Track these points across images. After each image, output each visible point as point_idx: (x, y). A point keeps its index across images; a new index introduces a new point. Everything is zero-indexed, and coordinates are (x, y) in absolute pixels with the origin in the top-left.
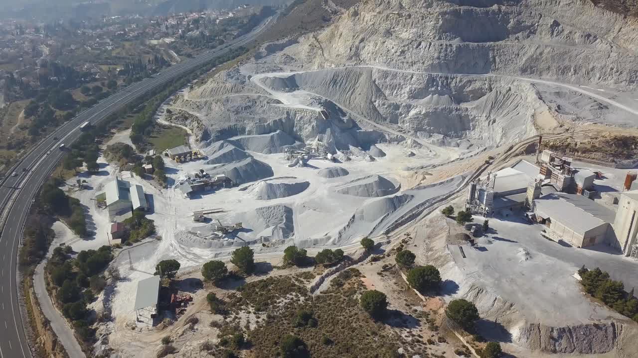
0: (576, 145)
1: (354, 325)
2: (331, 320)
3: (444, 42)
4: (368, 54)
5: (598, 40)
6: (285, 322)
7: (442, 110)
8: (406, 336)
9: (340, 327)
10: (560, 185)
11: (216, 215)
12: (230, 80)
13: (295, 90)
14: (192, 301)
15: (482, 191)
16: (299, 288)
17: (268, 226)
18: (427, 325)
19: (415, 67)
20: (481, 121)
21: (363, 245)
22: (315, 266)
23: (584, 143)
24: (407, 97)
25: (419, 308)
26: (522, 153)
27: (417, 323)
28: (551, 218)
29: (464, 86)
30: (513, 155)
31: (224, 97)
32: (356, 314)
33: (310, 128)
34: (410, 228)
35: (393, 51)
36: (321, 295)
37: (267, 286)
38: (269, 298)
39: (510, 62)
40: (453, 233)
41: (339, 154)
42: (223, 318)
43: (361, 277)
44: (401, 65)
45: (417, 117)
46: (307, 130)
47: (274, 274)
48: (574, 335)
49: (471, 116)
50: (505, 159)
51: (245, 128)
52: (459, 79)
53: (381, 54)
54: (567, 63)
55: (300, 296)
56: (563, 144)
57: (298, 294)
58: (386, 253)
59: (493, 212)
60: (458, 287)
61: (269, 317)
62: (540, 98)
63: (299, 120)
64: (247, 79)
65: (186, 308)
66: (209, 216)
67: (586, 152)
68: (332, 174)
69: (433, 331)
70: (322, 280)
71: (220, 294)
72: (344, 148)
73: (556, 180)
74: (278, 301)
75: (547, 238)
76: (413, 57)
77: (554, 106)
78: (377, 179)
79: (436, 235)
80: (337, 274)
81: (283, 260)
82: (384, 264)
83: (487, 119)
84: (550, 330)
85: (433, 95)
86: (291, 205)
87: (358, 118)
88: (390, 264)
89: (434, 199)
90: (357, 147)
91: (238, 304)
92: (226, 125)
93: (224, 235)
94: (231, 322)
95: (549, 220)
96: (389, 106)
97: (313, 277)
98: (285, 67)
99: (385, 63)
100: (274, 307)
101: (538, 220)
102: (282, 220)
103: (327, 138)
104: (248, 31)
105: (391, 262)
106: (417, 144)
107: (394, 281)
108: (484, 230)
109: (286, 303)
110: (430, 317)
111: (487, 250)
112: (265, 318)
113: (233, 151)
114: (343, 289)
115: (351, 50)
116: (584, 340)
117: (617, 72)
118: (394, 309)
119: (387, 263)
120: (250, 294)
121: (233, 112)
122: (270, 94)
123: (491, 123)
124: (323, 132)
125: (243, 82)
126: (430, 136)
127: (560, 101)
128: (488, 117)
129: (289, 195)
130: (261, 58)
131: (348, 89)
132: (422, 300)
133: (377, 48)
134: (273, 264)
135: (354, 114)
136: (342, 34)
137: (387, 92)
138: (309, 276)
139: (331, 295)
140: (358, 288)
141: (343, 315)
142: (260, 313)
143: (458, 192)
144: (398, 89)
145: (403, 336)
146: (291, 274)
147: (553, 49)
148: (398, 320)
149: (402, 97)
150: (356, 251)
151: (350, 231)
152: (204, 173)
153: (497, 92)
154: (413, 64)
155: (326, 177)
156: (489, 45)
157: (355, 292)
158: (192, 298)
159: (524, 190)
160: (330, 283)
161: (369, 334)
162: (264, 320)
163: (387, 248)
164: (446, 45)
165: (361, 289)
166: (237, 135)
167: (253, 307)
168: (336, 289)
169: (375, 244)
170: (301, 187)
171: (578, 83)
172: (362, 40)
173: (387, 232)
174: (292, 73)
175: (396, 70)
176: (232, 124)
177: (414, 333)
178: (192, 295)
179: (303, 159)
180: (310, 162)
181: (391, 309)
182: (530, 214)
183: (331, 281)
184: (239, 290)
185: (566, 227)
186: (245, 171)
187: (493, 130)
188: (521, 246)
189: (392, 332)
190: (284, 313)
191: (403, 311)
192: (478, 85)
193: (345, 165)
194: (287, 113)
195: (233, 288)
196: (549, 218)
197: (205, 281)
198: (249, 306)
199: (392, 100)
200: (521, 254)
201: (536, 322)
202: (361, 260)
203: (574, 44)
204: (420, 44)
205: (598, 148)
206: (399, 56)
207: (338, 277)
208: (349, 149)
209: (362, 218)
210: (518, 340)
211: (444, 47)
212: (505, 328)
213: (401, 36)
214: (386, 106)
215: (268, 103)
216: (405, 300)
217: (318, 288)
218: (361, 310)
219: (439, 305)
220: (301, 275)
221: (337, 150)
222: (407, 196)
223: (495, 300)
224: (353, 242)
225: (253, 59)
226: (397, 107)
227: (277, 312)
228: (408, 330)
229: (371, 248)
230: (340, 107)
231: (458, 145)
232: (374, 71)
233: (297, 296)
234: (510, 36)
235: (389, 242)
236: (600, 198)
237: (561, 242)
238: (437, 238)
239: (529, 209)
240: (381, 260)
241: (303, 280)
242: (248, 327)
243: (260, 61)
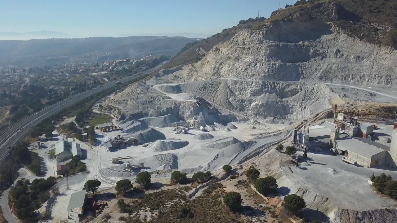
0: (359, 111)
1: (219, 216)
2: (203, 214)
3: (271, 63)
4: (225, 71)
5: (365, 60)
6: (171, 216)
7: (272, 102)
8: (255, 221)
9: (209, 218)
10: (351, 133)
11: (127, 160)
12: (140, 87)
13: (180, 93)
14: (107, 206)
15: (301, 135)
16: (181, 196)
17: (161, 165)
18: (270, 215)
19: (254, 78)
20: (297, 108)
21: (224, 170)
22: (192, 183)
23: (364, 110)
24: (249, 95)
25: (264, 205)
26: (325, 118)
27: (262, 213)
28: (348, 151)
29: (284, 88)
30: (319, 118)
31: (136, 96)
32: (220, 209)
33: (189, 112)
34: (255, 160)
35: (240, 69)
36: (196, 199)
37: (159, 196)
38: (161, 202)
39: (312, 74)
40: (284, 160)
41: (208, 127)
42: (128, 215)
43: (223, 188)
44: (245, 77)
45: (256, 107)
46: (187, 113)
47: (164, 188)
48: (373, 216)
49: (290, 105)
50: (314, 121)
51: (148, 113)
52: (281, 84)
53: (233, 71)
54: (347, 73)
55: (182, 200)
56: (350, 111)
57: (181, 199)
58: (240, 174)
59: (309, 149)
60: (290, 190)
61: (160, 213)
62: (333, 91)
63: (183, 108)
64: (150, 87)
65: (103, 210)
66: (123, 161)
67: (365, 115)
68: (203, 137)
69: (274, 218)
70: (197, 191)
71: (127, 201)
72: (211, 124)
73: (348, 130)
74: (166, 204)
75: (346, 162)
76: (252, 72)
77: (342, 95)
78: (232, 139)
79: (273, 163)
80: (207, 187)
81: (170, 180)
82: (238, 180)
83: (300, 107)
84: (356, 213)
85: (266, 93)
86: (176, 154)
87: (219, 108)
88: (243, 180)
89: (270, 143)
90: (219, 123)
91: (139, 206)
92: (136, 112)
93: (131, 171)
94: (133, 217)
95: (346, 152)
96: (239, 101)
97: (191, 189)
98: (174, 81)
99: (235, 76)
100: (164, 207)
101: (340, 153)
102: (170, 162)
103: (200, 117)
105: (243, 179)
106: (256, 122)
107: (246, 190)
108: (304, 158)
109: (172, 204)
110: (271, 210)
111: (307, 169)
112: (158, 214)
113: (140, 125)
114: (211, 195)
115: (214, 70)
116: (380, 219)
117: (379, 77)
118: (247, 205)
119: (241, 180)
120: (147, 202)
121: (141, 104)
122: (165, 95)
123: (303, 108)
124: (198, 114)
125: (148, 88)
126: (265, 118)
127: (345, 93)
128: (301, 106)
129: (175, 149)
130: (160, 76)
131: (213, 92)
132: (265, 200)
133: (230, 67)
134: (163, 183)
135: (217, 106)
136: (208, 62)
137: (237, 93)
138: (188, 189)
139: (203, 199)
140: (221, 194)
141: (212, 210)
142: (154, 211)
143: (285, 139)
144: (244, 91)
145: (253, 221)
146: (176, 188)
147: (338, 65)
148: (250, 212)
149: (247, 95)
150: (220, 174)
151: (216, 163)
152: (121, 137)
153: (305, 91)
154: (252, 76)
155: (200, 139)
156: (298, 64)
157: (220, 196)
158: (108, 204)
159: (328, 136)
160: (202, 192)
161: (230, 221)
162: (156, 215)
163: (240, 172)
164: (273, 64)
165: (223, 194)
166: (143, 117)
167: (149, 208)
168: (207, 195)
169: (232, 169)
170: (185, 144)
171: (355, 84)
172: (221, 64)
173: (240, 163)
174: (178, 84)
175: (242, 80)
176: (140, 110)
177: (261, 219)
178: (108, 202)
179: (184, 129)
180: (189, 132)
181: (245, 206)
182: (333, 149)
183: (203, 191)
184: (140, 198)
185: (358, 155)
186: (147, 136)
187: (305, 113)
188: (330, 167)
189: (246, 219)
190: (170, 210)
191: (253, 207)
192: (293, 87)
193: (212, 133)
194: (175, 104)
195: (136, 198)
196: (346, 150)
197: (117, 194)
198: (147, 207)
199: (240, 97)
200: (330, 171)
201: (345, 208)
202: (223, 178)
203: (350, 62)
204: (256, 64)
205: (373, 113)
206: (243, 71)
207: (208, 188)
208: (214, 124)
209: (223, 155)
210: (334, 221)
211: (271, 65)
212: (324, 214)
213: (245, 60)
214: (236, 101)
215: (163, 98)
216: (254, 200)
217: (194, 195)
218: (224, 207)
219: (277, 202)
220: (182, 188)
221: (206, 125)
222: (252, 142)
223: (316, 197)
224: (217, 169)
225: (154, 77)
226: (243, 101)
227: (165, 210)
228: (257, 218)
229: (230, 172)
230: (208, 101)
231: (283, 123)
232: (228, 81)
233: (179, 200)
234: (311, 59)
235: (241, 168)
236: (378, 140)
237: (356, 164)
238: (273, 164)
239: (332, 147)
240: (237, 178)
241: (184, 191)
242: (145, 219)
243: (159, 78)
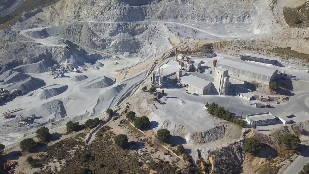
0: (190, 50)
1: (114, 154)
2: (101, 155)
3: (122, 7)
4: (84, 15)
5: (188, 2)
6: (77, 162)
7: (127, 40)
8: (140, 153)
9: (107, 157)
10: (188, 69)
11: (18, 112)
12: (7, 35)
13: (47, 37)
14: (17, 164)
15: (158, 77)
16: (80, 142)
17: (51, 113)
18: (149, 145)
19: (110, 20)
20: (145, 43)
21: (108, 113)
22: (85, 129)
23: (194, 49)
24: (108, 35)
25: (142, 138)
26: (169, 57)
27: (143, 145)
28: (188, 84)
29: (134, 28)
30: (166, 57)
31: (5, 45)
32: (113, 148)
33: (61, 56)
34: (128, 100)
35: (97, 12)
36: (92, 143)
37: (61, 146)
38: (64, 151)
39: (153, 14)
40: (149, 98)
41: (80, 68)
42: (40, 169)
43: (111, 129)
44: (102, 19)
45: (115, 45)
46: (60, 58)
47: (63, 138)
48: (210, 133)
49: (140, 41)
50: (163, 60)
51: (23, 61)
52: (131, 24)
53: (91, 15)
54: (177, 13)
55: (81, 146)
56: (185, 50)
57: (80, 146)
58: (120, 114)
59: (164, 86)
60: (158, 123)
61: (67, 161)
62: (170, 30)
63: (54, 53)
64: (17, 33)
65: (14, 170)
66: (14, 114)
67: (195, 52)
68: (79, 79)
69: (152, 147)
70: (91, 135)
71: (34, 156)
72: (82, 64)
73: (186, 67)
74: (69, 152)
75: (189, 93)
76: (108, 15)
77: (176, 33)
78: (104, 78)
79: (141, 101)
80: (98, 130)
81: (66, 130)
82: (120, 120)
83: (148, 42)
84: (201, 134)
85: (121, 33)
86: (60, 99)
87: (86, 48)
88: (124, 120)
89: (136, 84)
90: (89, 63)
91: (46, 159)
92: (10, 61)
93: (26, 123)
94: (45, 170)
95: (187, 85)
96: (100, 40)
97: (86, 135)
98: (38, 25)
99: (94, 19)
100: (68, 156)
101: (183, 86)
102: (58, 108)
103: (72, 60)
104: (9, 6)
105: (124, 119)
106: (118, 58)
107: (127, 127)
108: (162, 94)
109: (74, 152)
110: (149, 141)
111: (166, 104)
112: (65, 163)
113: (18, 75)
114: (103, 137)
115: (74, 13)
116: (214, 134)
117: (198, 16)
118: (131, 141)
119: (122, 119)
120: (52, 152)
121: (13, 53)
122: (34, 40)
123: (150, 44)
124: (69, 57)
125: (15, 36)
126: (123, 53)
127: (178, 31)
128: (148, 41)
129: (58, 94)
130: (23, 21)
131: (77, 34)
132: (143, 133)
133: (89, 11)
134: (61, 133)
135: (83, 46)
136: (68, 5)
137: (98, 34)
138: (83, 135)
139: (98, 142)
140: (110, 135)
141: (107, 150)
142: (61, 160)
143: (146, 79)
144: (103, 31)
145: (139, 153)
146: (73, 136)
147: (171, 7)
148: (134, 146)
149: (106, 35)
150: (105, 117)
151: (98, 107)
152: (4, 90)
153: (150, 29)
154: (108, 18)
155: (76, 81)
156: (142, 7)
157: (110, 137)
158: (17, 163)
159: (175, 73)
160: (95, 136)
161: (122, 156)
162: (64, 164)
163: (120, 112)
164: (123, 8)
165: (112, 135)
166: (18, 65)
167: (56, 158)
168: (100, 138)
169: (114, 111)
170: (64, 88)
171: (183, 22)
172: (80, 8)
173: (118, 104)
174: (44, 28)
175: (100, 22)
176: (14, 59)
177: (143, 150)
178: (16, 161)
179: (61, 73)
180: (65, 74)
181: (130, 141)
182: (179, 84)
183: (96, 135)
184: (45, 151)
185: (195, 87)
186: (29, 85)
187: (151, 47)
188: (179, 99)
189: (133, 153)
190: (74, 158)
191: (136, 141)
192: (141, 26)
193: (85, 73)
194: (47, 50)
195: (42, 151)
196: (187, 84)
197: (23, 151)
198: (54, 159)
199: (102, 37)
200: (180, 103)
201: (195, 132)
202: (108, 120)
203: (179, 5)
204: (110, 8)
205: (199, 50)
206: (100, 15)
207: (99, 132)
208: (85, 65)
209: (103, 99)
210: (189, 142)
211: (122, 9)
212: (183, 137)
213: (100, 5)
214: (99, 41)
215: (33, 45)
216: (135, 135)
217: (90, 140)
218: (115, 146)
219: (152, 134)
220: (78, 135)
221: (78, 66)
222: (123, 84)
223: (175, 126)
224: (102, 112)
225: (18, 22)
226: (104, 41)
227: (70, 158)
228: (140, 150)
229: (112, 114)
230: (75, 43)
231: (137, 56)
232: (89, 24)
233: (79, 147)
234: (151, 2)
235: (120, 109)
236: (205, 72)
237: (195, 94)
238: (142, 102)
239: (178, 82)
240: (119, 118)
241: (80, 138)
242: (56, 170)
243: (22, 23)
